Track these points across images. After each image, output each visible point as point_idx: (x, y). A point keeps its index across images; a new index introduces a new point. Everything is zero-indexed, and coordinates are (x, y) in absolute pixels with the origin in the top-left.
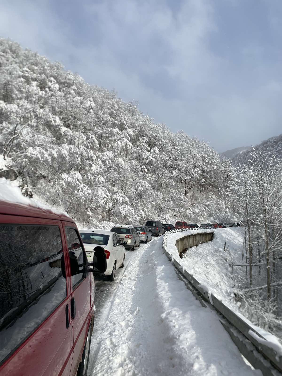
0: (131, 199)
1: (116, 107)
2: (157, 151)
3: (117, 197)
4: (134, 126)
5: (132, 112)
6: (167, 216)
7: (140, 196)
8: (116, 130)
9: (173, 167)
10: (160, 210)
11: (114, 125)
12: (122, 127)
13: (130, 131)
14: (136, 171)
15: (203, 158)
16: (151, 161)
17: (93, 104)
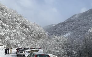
0: (20, 42)
1: (17, 16)
2: (27, 29)
3: (17, 42)
4: (21, 22)
5: (21, 17)
6: (29, 46)
7: (23, 42)
8: (17, 23)
9: (31, 33)
10: (27, 45)
11: (16, 21)
12: (18, 22)
13: (20, 23)
14: (22, 35)
15: (39, 31)
16: (26, 32)
17: (10, 16)
